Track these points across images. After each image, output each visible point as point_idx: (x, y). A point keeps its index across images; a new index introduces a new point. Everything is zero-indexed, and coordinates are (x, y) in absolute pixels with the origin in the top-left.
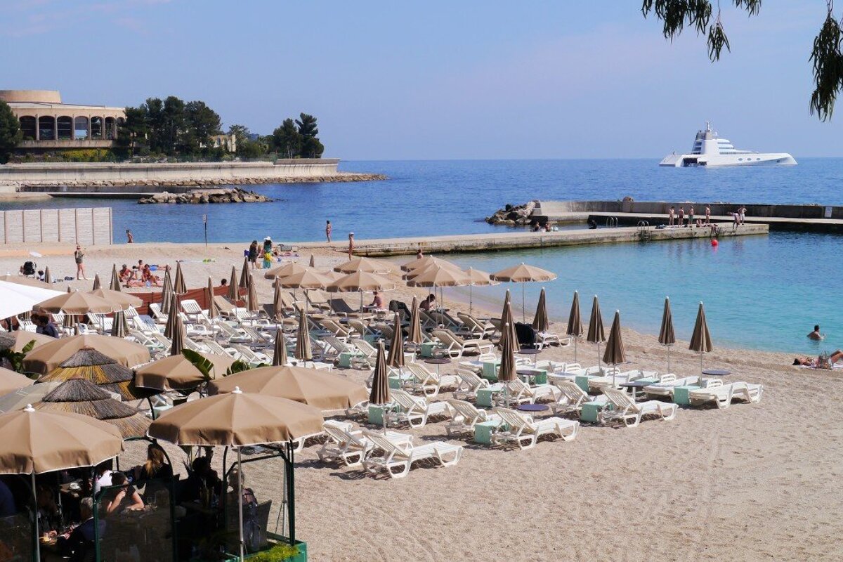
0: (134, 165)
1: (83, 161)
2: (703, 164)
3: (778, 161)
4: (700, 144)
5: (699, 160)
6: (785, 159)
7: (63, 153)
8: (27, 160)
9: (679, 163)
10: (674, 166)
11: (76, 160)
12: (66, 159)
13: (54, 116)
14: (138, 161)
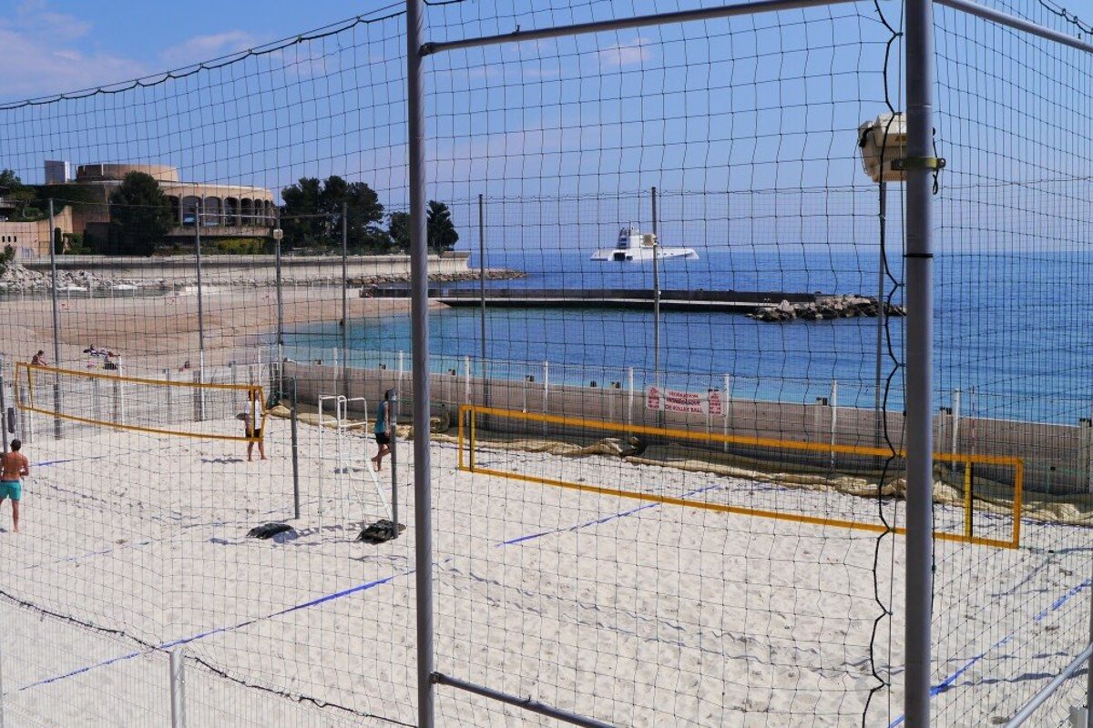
0: (301, 258)
1: (241, 253)
2: (630, 258)
3: (686, 256)
4: (625, 240)
5: (626, 255)
6: (691, 254)
7: (217, 243)
8: (176, 251)
9: (611, 258)
10: (606, 260)
11: (233, 252)
12: (221, 250)
13: (200, 196)
14: (303, 254)
